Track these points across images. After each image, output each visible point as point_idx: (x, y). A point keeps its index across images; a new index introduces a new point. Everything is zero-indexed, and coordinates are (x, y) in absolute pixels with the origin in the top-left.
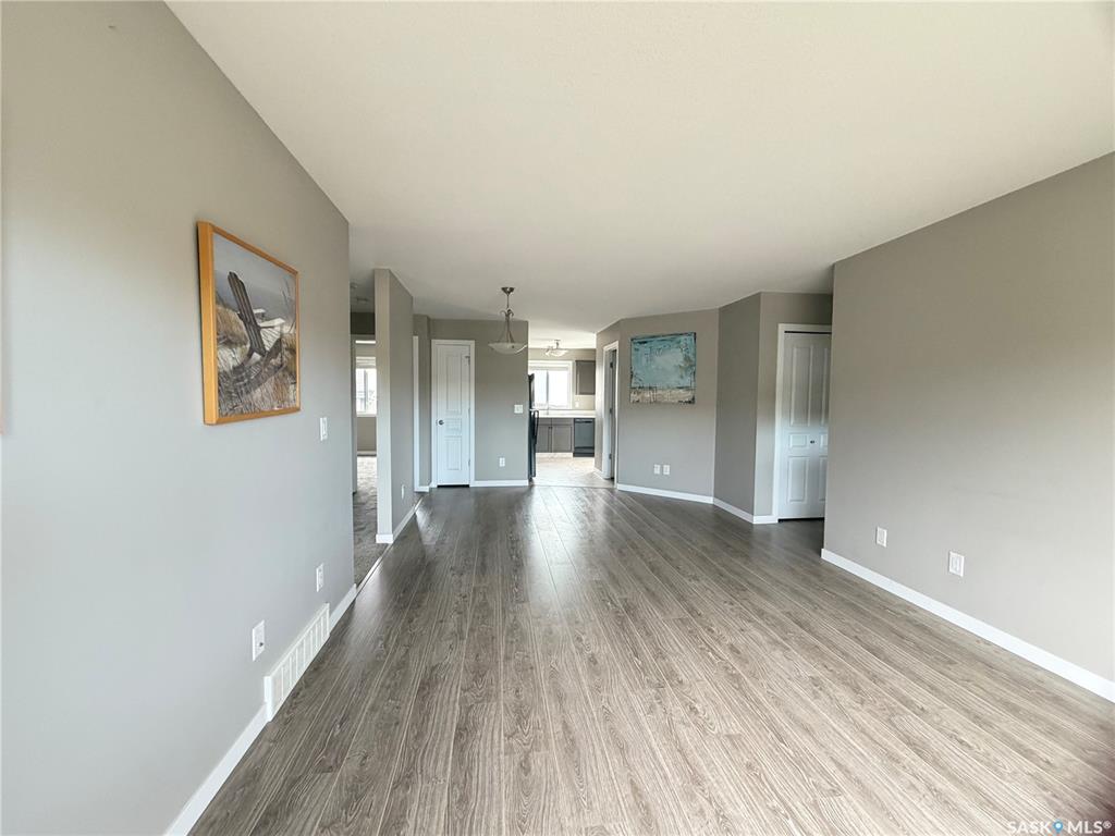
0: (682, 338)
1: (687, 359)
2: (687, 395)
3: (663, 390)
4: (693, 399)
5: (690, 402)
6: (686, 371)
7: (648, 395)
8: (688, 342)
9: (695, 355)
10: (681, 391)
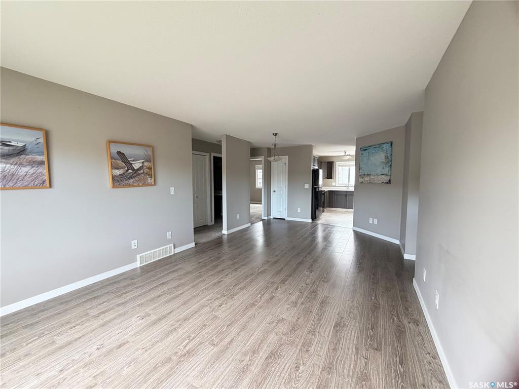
0: (385, 145)
1: (386, 157)
2: (386, 179)
3: (373, 176)
4: (390, 181)
5: (387, 183)
6: (386, 165)
7: (367, 179)
8: (387, 147)
9: (391, 155)
10: (383, 176)
